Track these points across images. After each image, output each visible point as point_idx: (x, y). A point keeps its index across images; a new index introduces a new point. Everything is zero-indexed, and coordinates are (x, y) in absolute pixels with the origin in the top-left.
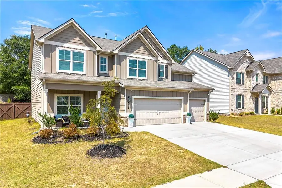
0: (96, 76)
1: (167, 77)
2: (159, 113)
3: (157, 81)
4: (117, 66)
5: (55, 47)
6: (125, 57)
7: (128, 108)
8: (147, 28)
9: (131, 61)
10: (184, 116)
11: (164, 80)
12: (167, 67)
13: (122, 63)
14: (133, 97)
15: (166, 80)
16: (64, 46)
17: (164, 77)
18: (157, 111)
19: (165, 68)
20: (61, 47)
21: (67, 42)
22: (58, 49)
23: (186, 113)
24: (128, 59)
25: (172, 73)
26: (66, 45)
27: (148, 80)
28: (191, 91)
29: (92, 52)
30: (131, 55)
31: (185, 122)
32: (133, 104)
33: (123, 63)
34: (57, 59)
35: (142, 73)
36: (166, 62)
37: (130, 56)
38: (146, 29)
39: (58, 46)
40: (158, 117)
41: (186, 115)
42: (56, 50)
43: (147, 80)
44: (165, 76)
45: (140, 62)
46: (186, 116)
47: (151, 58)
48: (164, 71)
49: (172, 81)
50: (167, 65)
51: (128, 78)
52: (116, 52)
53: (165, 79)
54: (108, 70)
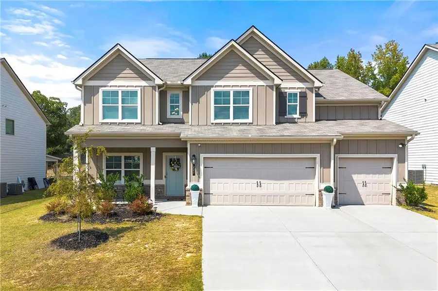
0: (157, 123)
1: (303, 114)
2: (259, 185)
3: (274, 123)
4: (192, 104)
5: (97, 88)
6: (208, 88)
7: (194, 175)
8: (255, 30)
9: (217, 94)
10: (320, 191)
11: (296, 120)
12: (303, 96)
13: (200, 99)
14: (202, 156)
15: (303, 120)
16: (109, 85)
17: (297, 116)
18: (255, 181)
19: (300, 97)
20: (105, 86)
21: (113, 78)
22: (101, 90)
23: (323, 186)
24: (212, 90)
25: (317, 105)
26: (112, 83)
27: (254, 124)
28: (335, 140)
29: (151, 88)
30: (219, 83)
31: (321, 205)
32: (202, 168)
33: (203, 99)
34: (101, 105)
35: (241, 112)
36: (303, 86)
37: (216, 85)
38: (253, 32)
39: (102, 86)
40: (258, 191)
41: (322, 190)
42: (98, 92)
43: (252, 123)
44: (300, 113)
45: (236, 93)
46: (323, 192)
47: (261, 83)
48: (298, 104)
49: (316, 120)
50: (304, 90)
51: (213, 123)
52: (188, 82)
53: (298, 118)
54: (182, 113)
